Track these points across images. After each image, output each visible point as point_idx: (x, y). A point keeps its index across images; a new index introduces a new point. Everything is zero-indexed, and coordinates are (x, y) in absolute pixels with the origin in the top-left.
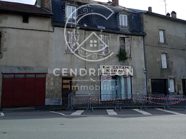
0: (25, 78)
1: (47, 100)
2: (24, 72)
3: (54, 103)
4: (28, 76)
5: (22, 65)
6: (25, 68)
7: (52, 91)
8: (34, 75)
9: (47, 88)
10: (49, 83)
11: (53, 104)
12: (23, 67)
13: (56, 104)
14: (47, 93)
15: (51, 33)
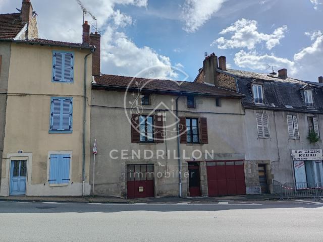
0: (225, 166)
1: (247, 188)
2: (223, 159)
3: (255, 192)
4: (228, 163)
5: (221, 152)
6: (225, 155)
7: (251, 179)
8: (233, 162)
9: (246, 176)
10: (247, 171)
11: (253, 193)
12: (223, 154)
13: (257, 193)
14: (246, 181)
15: (242, 116)
